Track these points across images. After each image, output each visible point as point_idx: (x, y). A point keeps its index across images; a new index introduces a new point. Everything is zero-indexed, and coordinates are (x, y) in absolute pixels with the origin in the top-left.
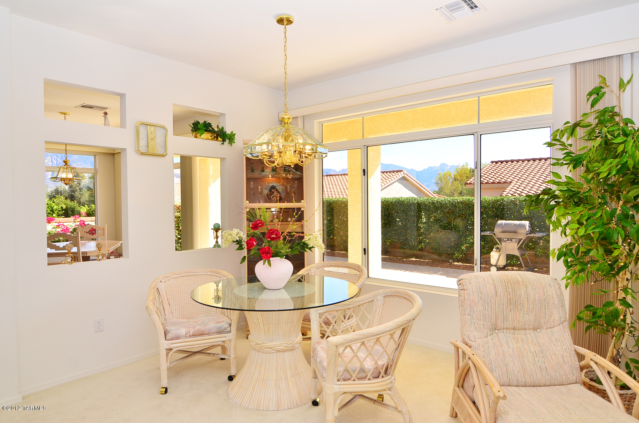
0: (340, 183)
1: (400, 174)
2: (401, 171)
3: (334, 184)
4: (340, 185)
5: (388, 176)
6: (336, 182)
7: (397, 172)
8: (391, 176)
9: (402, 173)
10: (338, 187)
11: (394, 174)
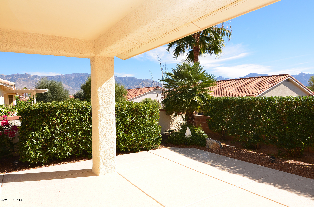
0: (237, 85)
1: (285, 77)
2: (286, 75)
3: (233, 86)
4: (238, 86)
5: (275, 79)
6: (234, 84)
7: (283, 75)
8: (278, 78)
9: (287, 76)
10: (236, 87)
11: (280, 77)
